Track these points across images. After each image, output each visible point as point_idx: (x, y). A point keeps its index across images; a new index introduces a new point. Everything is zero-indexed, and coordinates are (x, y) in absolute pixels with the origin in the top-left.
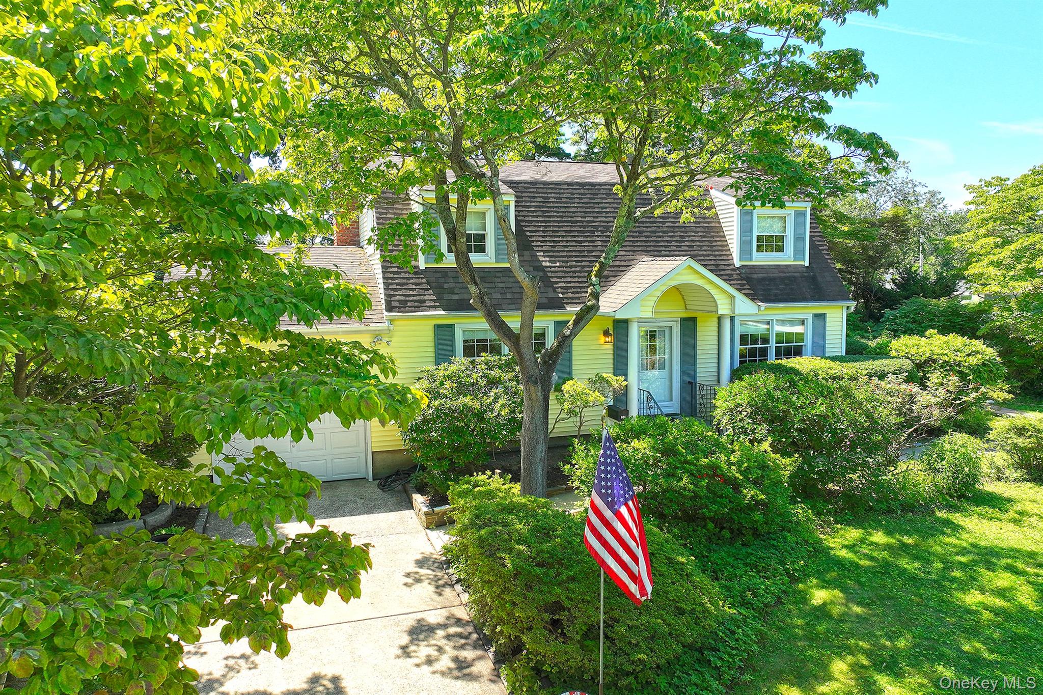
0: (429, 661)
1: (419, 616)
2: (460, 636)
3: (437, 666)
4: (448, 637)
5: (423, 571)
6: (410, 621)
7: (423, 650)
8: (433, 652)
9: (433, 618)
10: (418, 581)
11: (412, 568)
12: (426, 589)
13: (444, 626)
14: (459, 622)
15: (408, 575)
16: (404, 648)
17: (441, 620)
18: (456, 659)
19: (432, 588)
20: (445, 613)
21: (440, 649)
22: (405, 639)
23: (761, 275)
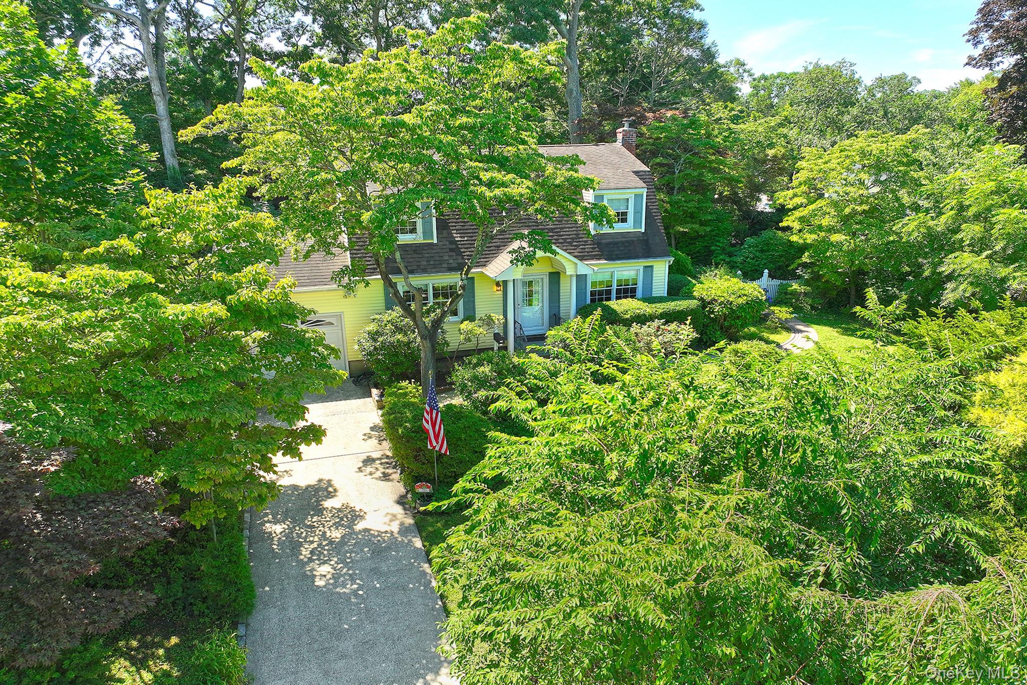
0: (371, 474)
1: (368, 454)
2: (387, 463)
3: (374, 476)
4: (381, 464)
5: (373, 433)
6: (364, 457)
7: (369, 469)
8: (373, 470)
9: (376, 455)
10: (370, 437)
11: (368, 431)
12: (374, 442)
13: (380, 459)
14: (387, 457)
15: (365, 435)
16: (359, 468)
17: (379, 456)
18: (383, 473)
19: (377, 441)
20: (381, 453)
21: (377, 469)
22: (361, 465)
23: (608, 241)
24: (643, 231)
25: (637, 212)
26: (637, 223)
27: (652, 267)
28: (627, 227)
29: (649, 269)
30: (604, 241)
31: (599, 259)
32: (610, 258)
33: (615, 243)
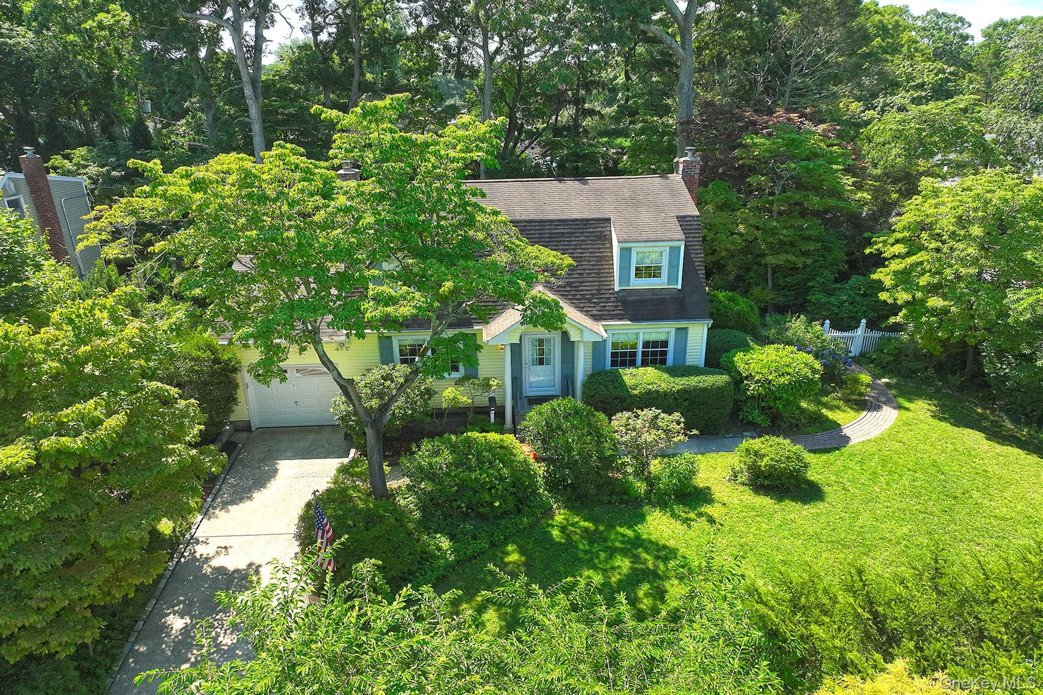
23: (634, 298)
24: (679, 287)
25: (673, 266)
26: (672, 278)
27: (686, 329)
28: (660, 283)
29: (682, 333)
30: (630, 298)
31: (620, 319)
32: (635, 319)
33: (643, 302)
